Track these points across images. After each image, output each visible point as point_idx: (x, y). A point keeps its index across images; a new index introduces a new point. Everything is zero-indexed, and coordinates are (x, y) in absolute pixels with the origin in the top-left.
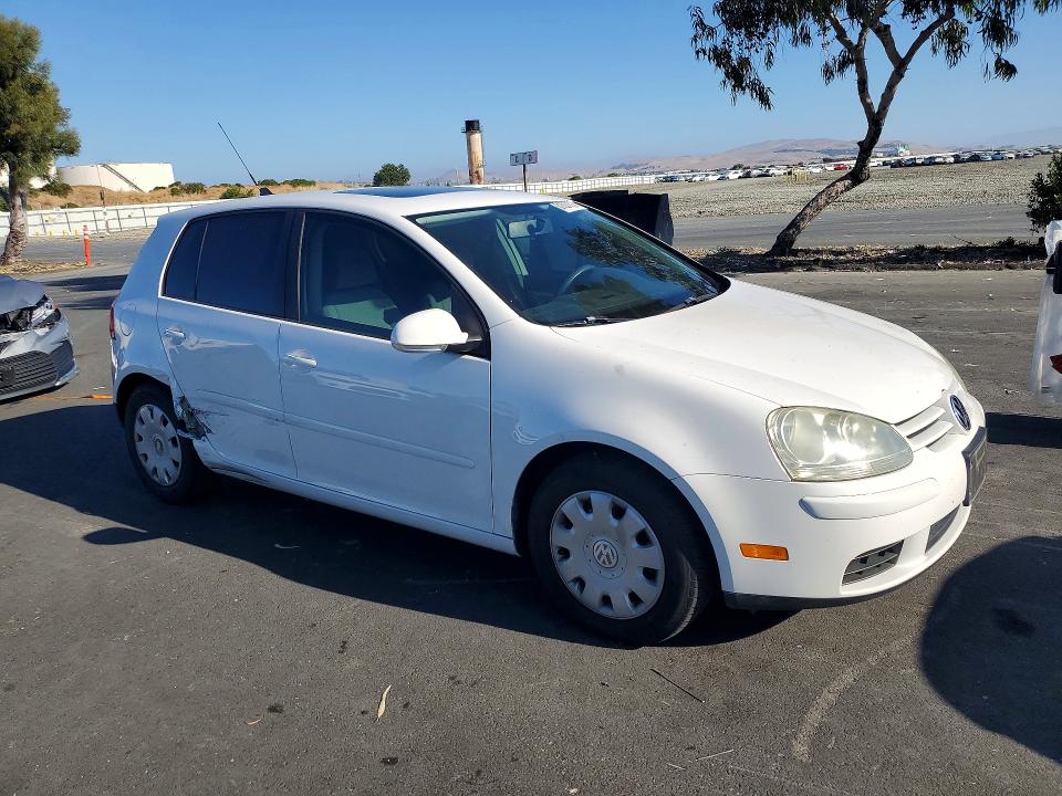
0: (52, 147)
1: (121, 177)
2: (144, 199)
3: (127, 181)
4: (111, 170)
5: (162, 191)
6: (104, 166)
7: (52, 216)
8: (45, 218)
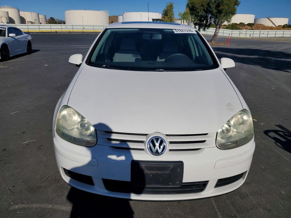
0: (229, 12)
1: (272, 22)
2: (273, 29)
3: (273, 23)
4: (270, 20)
5: (280, 27)
6: (268, 18)
7: (242, 32)
8: (241, 32)
